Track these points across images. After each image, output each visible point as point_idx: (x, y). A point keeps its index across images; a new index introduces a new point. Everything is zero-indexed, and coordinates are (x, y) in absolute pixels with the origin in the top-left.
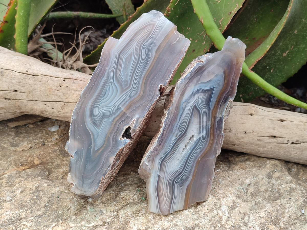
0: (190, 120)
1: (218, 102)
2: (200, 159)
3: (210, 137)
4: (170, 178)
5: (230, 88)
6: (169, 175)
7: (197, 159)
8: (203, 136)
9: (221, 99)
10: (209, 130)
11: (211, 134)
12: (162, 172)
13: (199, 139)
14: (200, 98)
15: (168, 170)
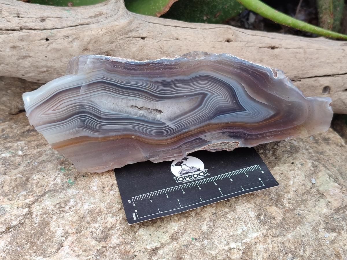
0: (182, 97)
1: (228, 126)
2: (133, 137)
3: (172, 138)
4: (85, 105)
5: (255, 135)
6: (89, 101)
7: (131, 133)
8: (168, 126)
9: (234, 128)
10: (181, 133)
11: (176, 137)
12: (87, 89)
13: (161, 122)
14: (221, 96)
15: (95, 97)
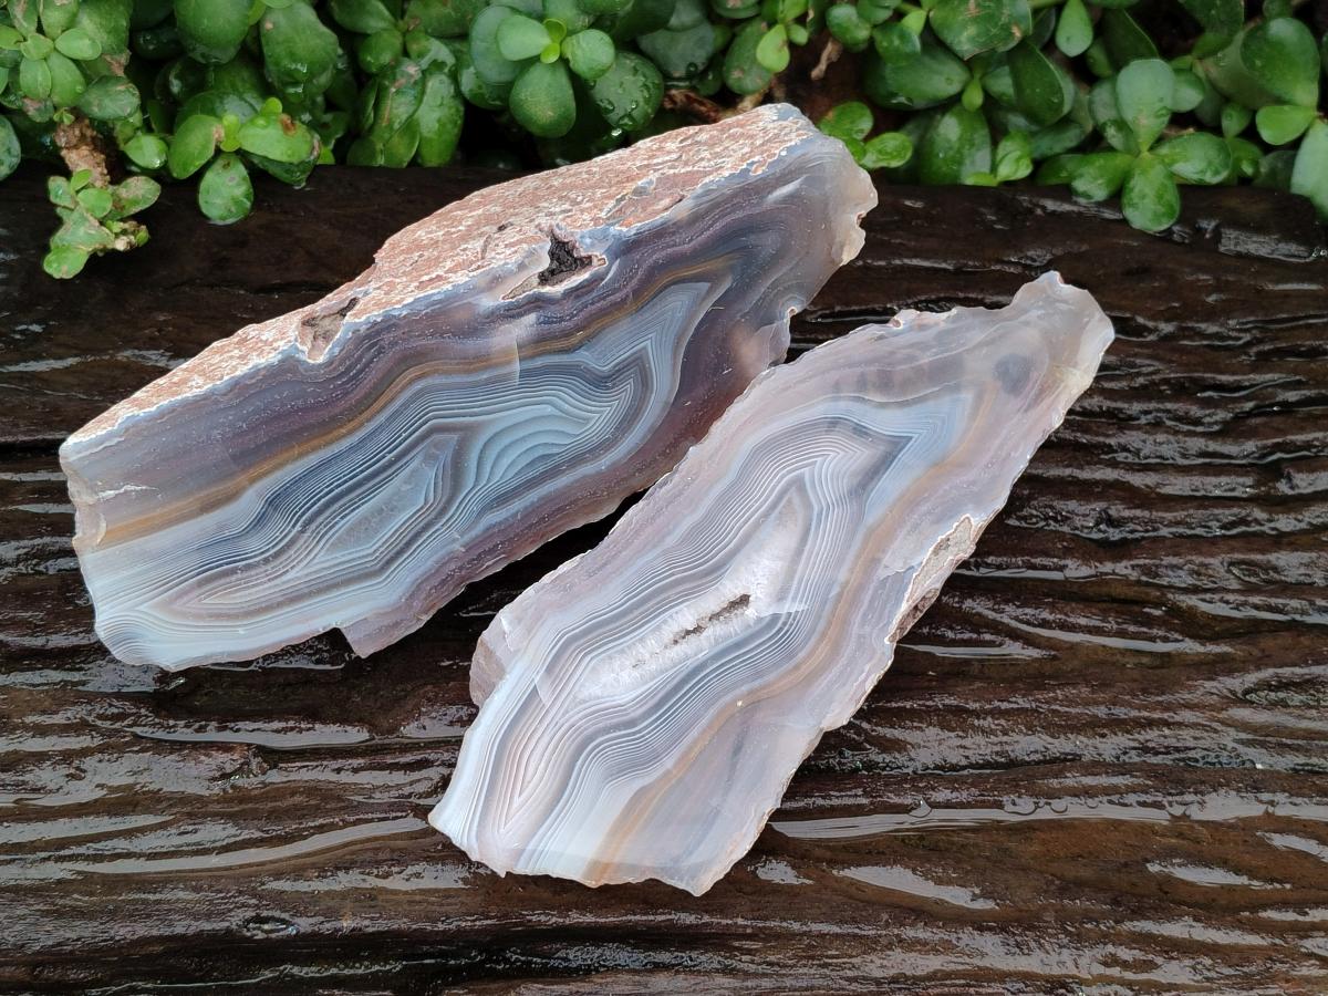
1: (909, 502)
2: (740, 704)
3: (824, 635)
4: (578, 721)
6: (576, 706)
7: (728, 698)
8: (789, 614)
9: (927, 495)
10: (829, 605)
11: (829, 624)
12: (553, 682)
13: (767, 619)
14: (832, 454)
15: (582, 686)
